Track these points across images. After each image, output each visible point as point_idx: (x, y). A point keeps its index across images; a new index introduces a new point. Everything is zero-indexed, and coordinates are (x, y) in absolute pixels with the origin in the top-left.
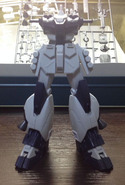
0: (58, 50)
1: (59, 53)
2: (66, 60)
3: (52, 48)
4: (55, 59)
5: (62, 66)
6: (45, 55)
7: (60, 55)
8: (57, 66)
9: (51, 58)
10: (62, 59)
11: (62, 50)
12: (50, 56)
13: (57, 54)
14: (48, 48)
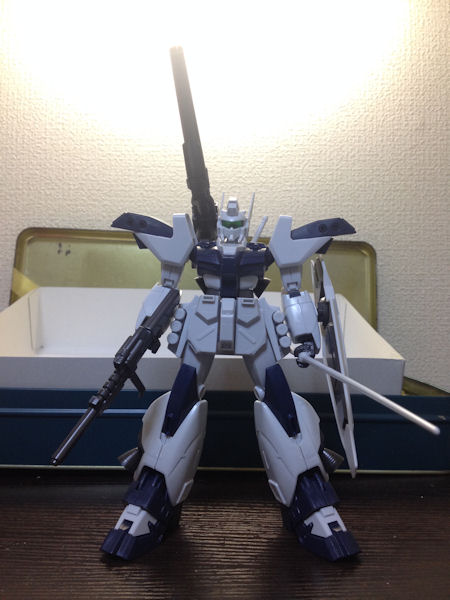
0: (223, 308)
1: (226, 312)
2: (240, 328)
3: (213, 303)
4: (216, 324)
5: (231, 338)
6: (198, 315)
7: (227, 316)
8: (221, 339)
9: (210, 322)
10: (232, 325)
11: (232, 308)
12: (208, 318)
13: (222, 316)
14: (204, 302)
